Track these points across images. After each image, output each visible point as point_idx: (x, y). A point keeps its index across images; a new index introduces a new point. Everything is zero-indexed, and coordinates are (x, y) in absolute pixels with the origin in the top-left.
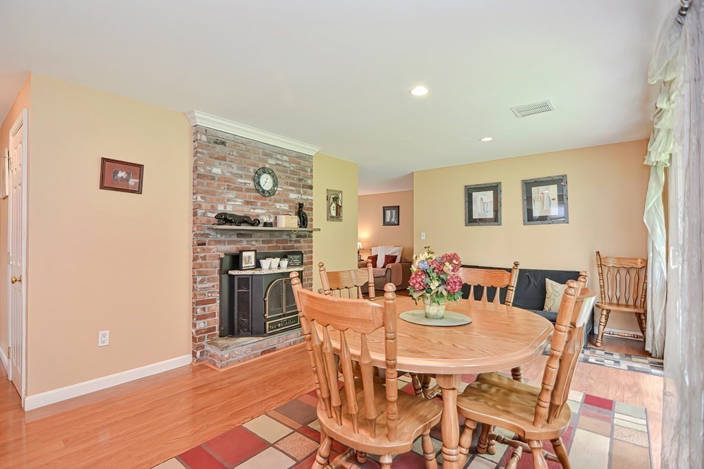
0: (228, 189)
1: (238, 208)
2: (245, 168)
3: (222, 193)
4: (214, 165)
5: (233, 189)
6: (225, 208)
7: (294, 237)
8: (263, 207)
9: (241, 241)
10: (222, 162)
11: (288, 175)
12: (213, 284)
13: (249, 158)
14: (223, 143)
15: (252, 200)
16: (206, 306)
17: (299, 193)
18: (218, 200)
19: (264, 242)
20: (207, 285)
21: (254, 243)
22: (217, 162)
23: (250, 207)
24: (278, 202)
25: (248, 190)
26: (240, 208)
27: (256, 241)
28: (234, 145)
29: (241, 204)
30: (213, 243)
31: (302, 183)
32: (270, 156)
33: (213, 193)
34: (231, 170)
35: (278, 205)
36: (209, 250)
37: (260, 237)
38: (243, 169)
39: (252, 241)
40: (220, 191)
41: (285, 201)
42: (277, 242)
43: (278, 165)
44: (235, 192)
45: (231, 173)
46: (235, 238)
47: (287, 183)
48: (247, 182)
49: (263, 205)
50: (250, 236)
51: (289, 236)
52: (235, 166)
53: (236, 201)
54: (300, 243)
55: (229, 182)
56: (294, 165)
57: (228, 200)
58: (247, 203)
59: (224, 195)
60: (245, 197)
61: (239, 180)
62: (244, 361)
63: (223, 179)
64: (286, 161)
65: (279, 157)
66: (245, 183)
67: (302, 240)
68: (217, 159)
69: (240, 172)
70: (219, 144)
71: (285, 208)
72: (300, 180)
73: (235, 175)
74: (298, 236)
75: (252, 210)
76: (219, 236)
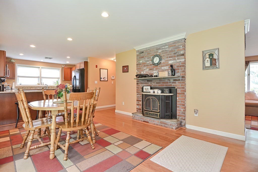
0: (144, 66)
1: (147, 72)
2: (149, 57)
3: (143, 68)
4: (141, 60)
5: (146, 66)
6: (143, 73)
7: (172, 81)
8: (156, 70)
9: (148, 83)
10: (143, 58)
11: (168, 53)
12: (140, 96)
13: (151, 53)
14: (143, 52)
15: (152, 68)
16: (139, 102)
17: (175, 59)
18: (141, 71)
19: (157, 83)
20: (139, 96)
21: (153, 83)
22: (141, 59)
23: (151, 71)
24: (163, 67)
25: (151, 65)
26: (148, 72)
27: (154, 83)
28: (146, 51)
29: (148, 70)
30: (140, 83)
31: (176, 55)
32: (159, 49)
33: (140, 69)
34: (145, 60)
35: (163, 68)
36: (139, 86)
37: (155, 81)
38: (148, 58)
39: (152, 83)
40: (142, 67)
41: (166, 65)
42: (163, 83)
43: (164, 51)
44: (146, 67)
45: (145, 61)
46: (147, 82)
47: (167, 57)
48: (150, 62)
49: (156, 69)
50: (152, 81)
51: (169, 80)
52: (146, 58)
53: (146, 70)
54: (176, 83)
55: (145, 64)
56: (172, 48)
57: (144, 70)
58: (150, 69)
59: (143, 69)
60: (150, 68)
61: (148, 62)
62: (138, 120)
63: (143, 63)
64: (167, 48)
65: (163, 48)
66: (150, 63)
67: (177, 82)
68: (141, 58)
69: (148, 60)
70: (142, 53)
71: (166, 68)
72: (175, 53)
73: (146, 61)
74: (174, 80)
75: (152, 72)
76: (142, 81)
